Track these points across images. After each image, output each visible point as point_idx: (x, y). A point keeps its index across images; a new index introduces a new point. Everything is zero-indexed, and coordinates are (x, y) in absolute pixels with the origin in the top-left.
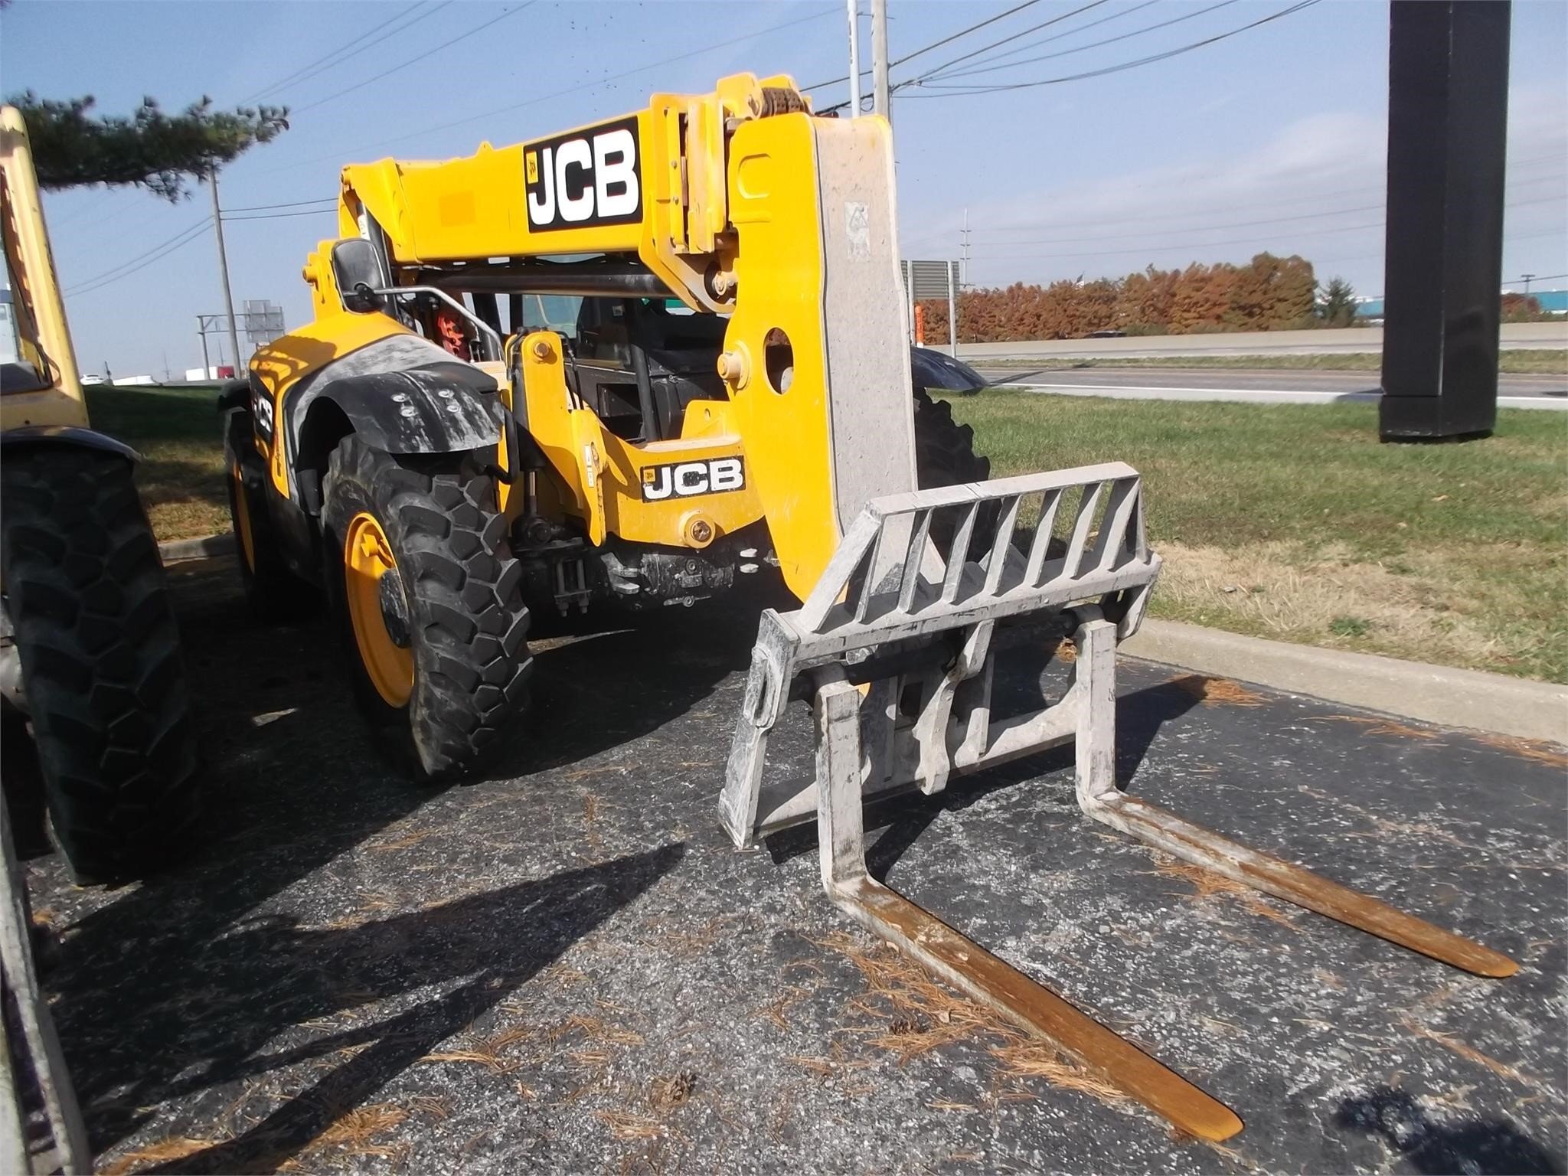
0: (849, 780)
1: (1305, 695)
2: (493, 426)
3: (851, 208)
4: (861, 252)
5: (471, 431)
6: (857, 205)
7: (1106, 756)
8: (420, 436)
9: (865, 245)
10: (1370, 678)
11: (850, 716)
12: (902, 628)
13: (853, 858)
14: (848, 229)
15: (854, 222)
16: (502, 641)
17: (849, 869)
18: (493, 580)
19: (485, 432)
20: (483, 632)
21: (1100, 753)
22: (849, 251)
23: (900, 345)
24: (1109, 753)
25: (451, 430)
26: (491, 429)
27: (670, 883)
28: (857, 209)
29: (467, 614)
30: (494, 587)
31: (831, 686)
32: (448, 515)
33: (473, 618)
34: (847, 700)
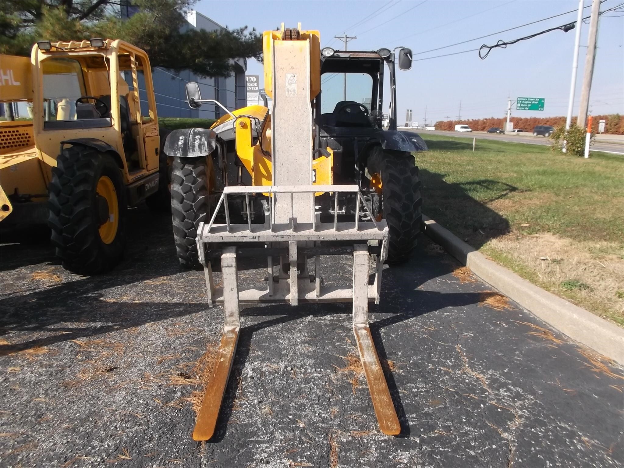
0: (232, 290)
1: (529, 311)
2: (207, 149)
3: (289, 76)
4: (293, 93)
5: (198, 150)
6: (292, 75)
7: (363, 308)
8: (179, 151)
9: (294, 90)
10: (550, 309)
11: (231, 266)
12: (250, 237)
13: (234, 319)
14: (287, 84)
15: (290, 81)
16: (195, 223)
17: (233, 322)
18: (193, 202)
19: (203, 151)
20: (188, 219)
21: (360, 306)
22: (287, 93)
23: (308, 130)
24: (365, 307)
25: (191, 150)
26: (206, 151)
27: (202, 313)
28: (292, 76)
29: (183, 212)
30: (193, 204)
31: (228, 254)
32: (184, 178)
33: (185, 214)
34: (230, 260)
